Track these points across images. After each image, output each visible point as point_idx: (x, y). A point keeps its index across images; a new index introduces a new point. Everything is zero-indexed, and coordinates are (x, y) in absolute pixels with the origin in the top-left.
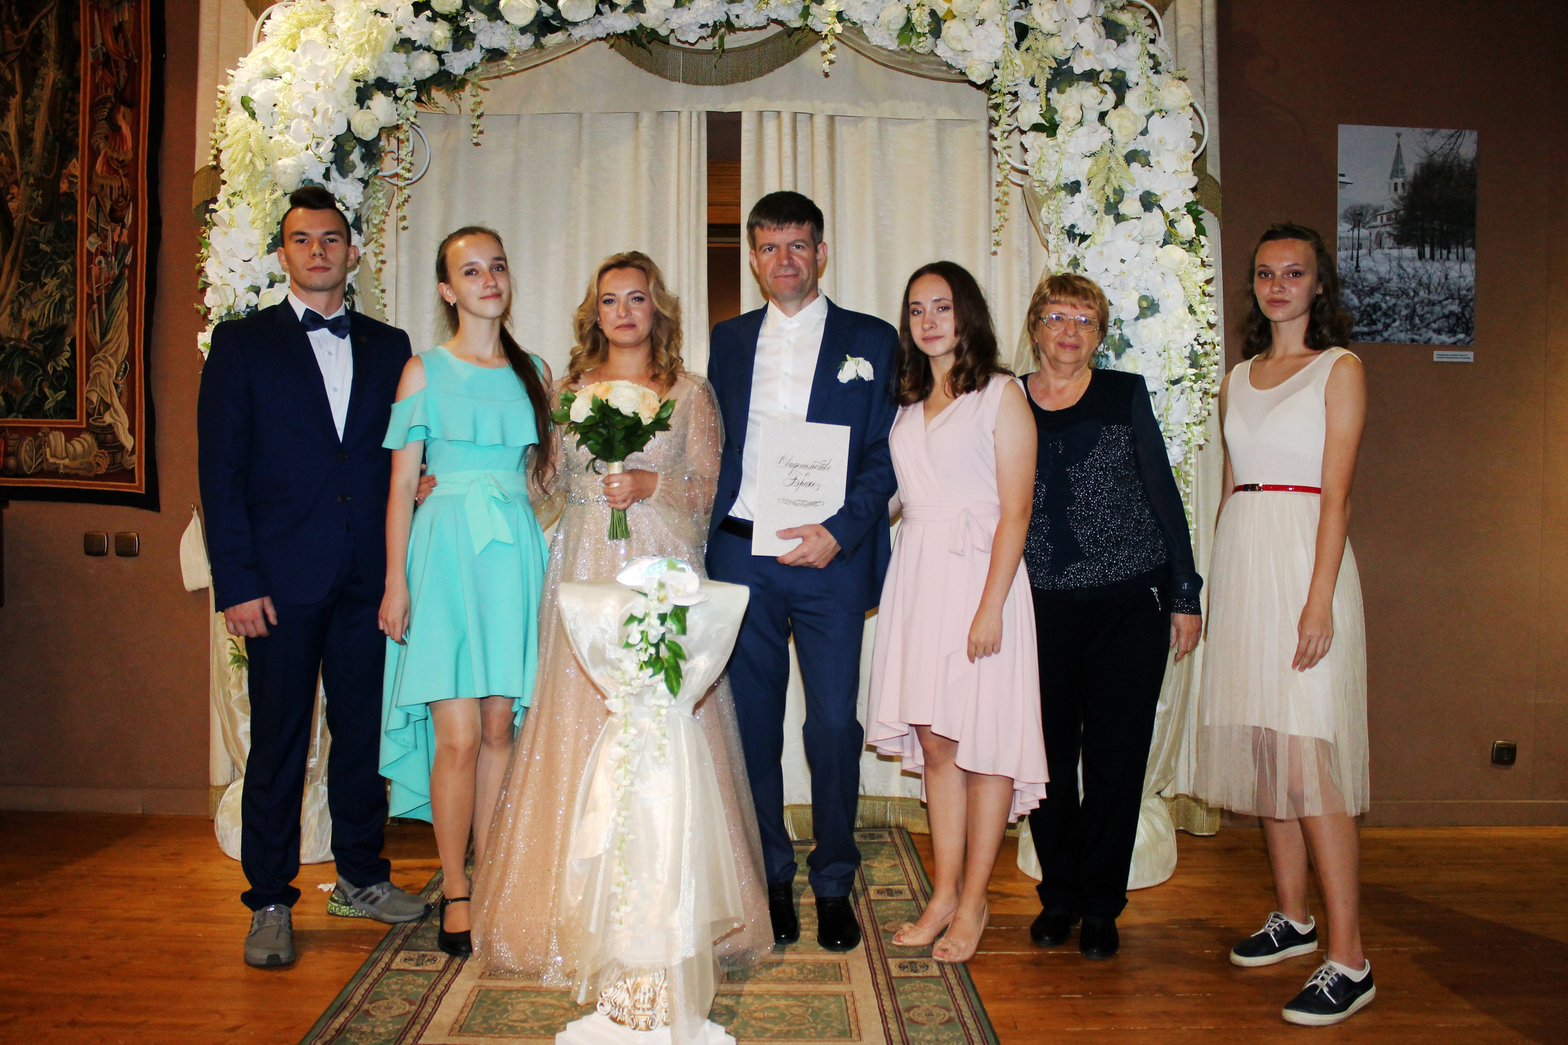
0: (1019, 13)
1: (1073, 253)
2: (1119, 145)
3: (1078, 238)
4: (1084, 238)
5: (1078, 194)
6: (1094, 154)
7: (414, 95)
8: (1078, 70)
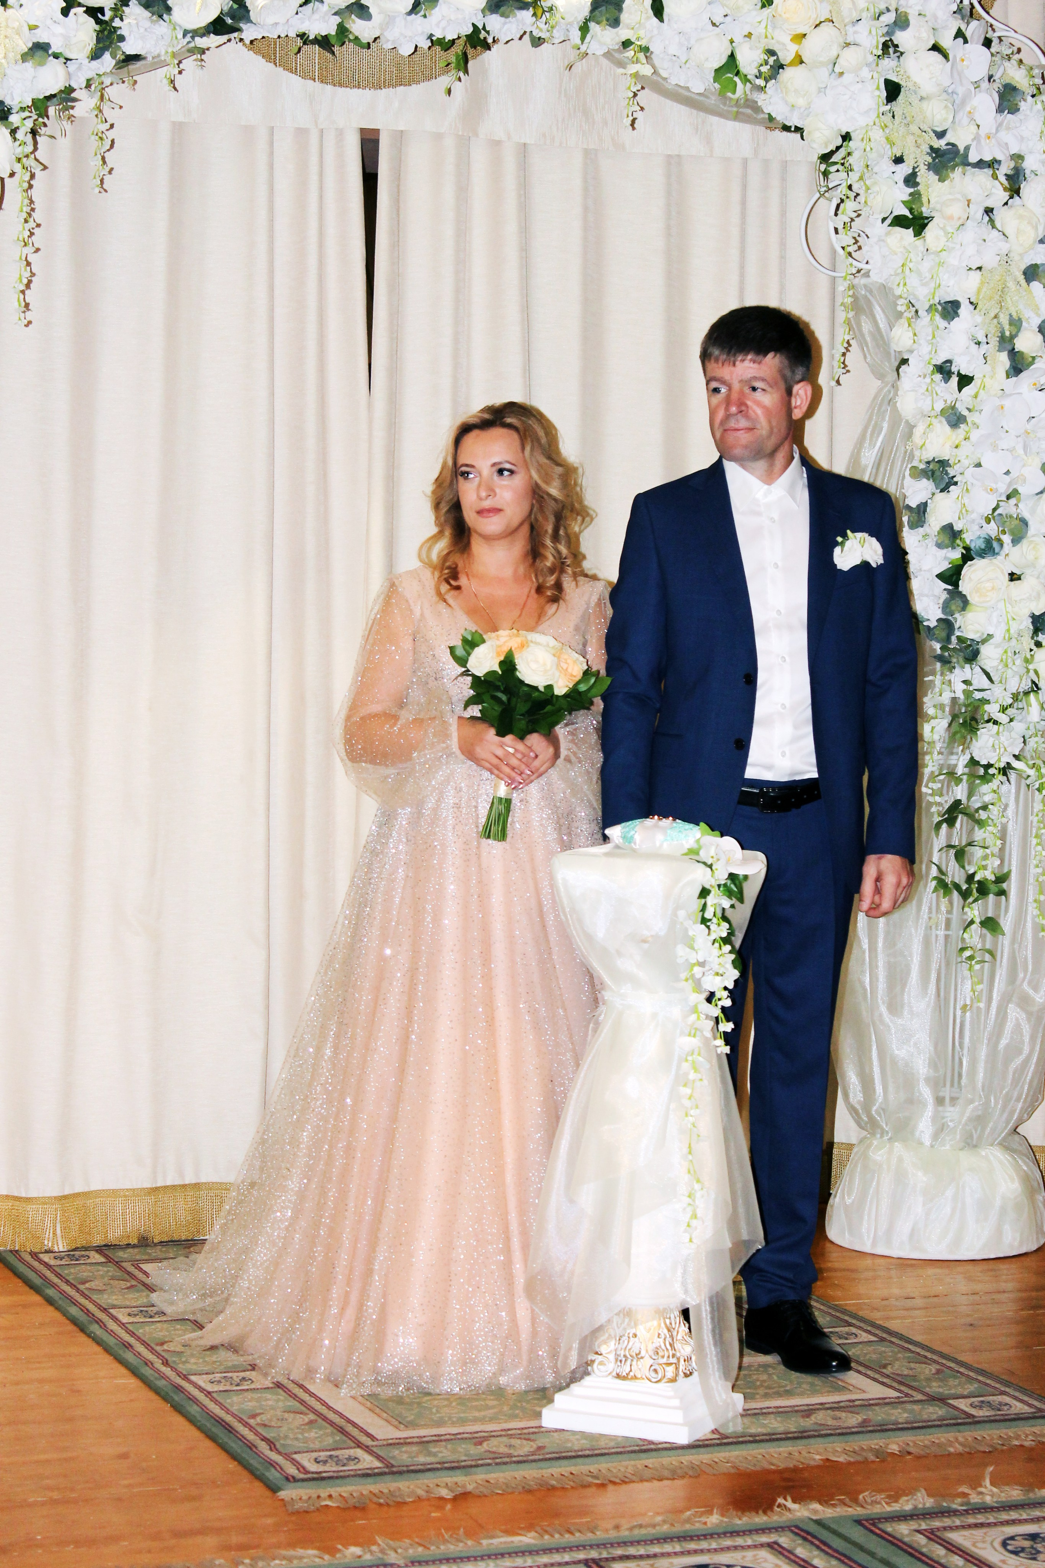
0: (888, 63)
1: (950, 400)
2: (1015, 256)
3: (955, 380)
4: (965, 381)
5: (956, 319)
6: (980, 268)
7: (29, 124)
8: (973, 158)
